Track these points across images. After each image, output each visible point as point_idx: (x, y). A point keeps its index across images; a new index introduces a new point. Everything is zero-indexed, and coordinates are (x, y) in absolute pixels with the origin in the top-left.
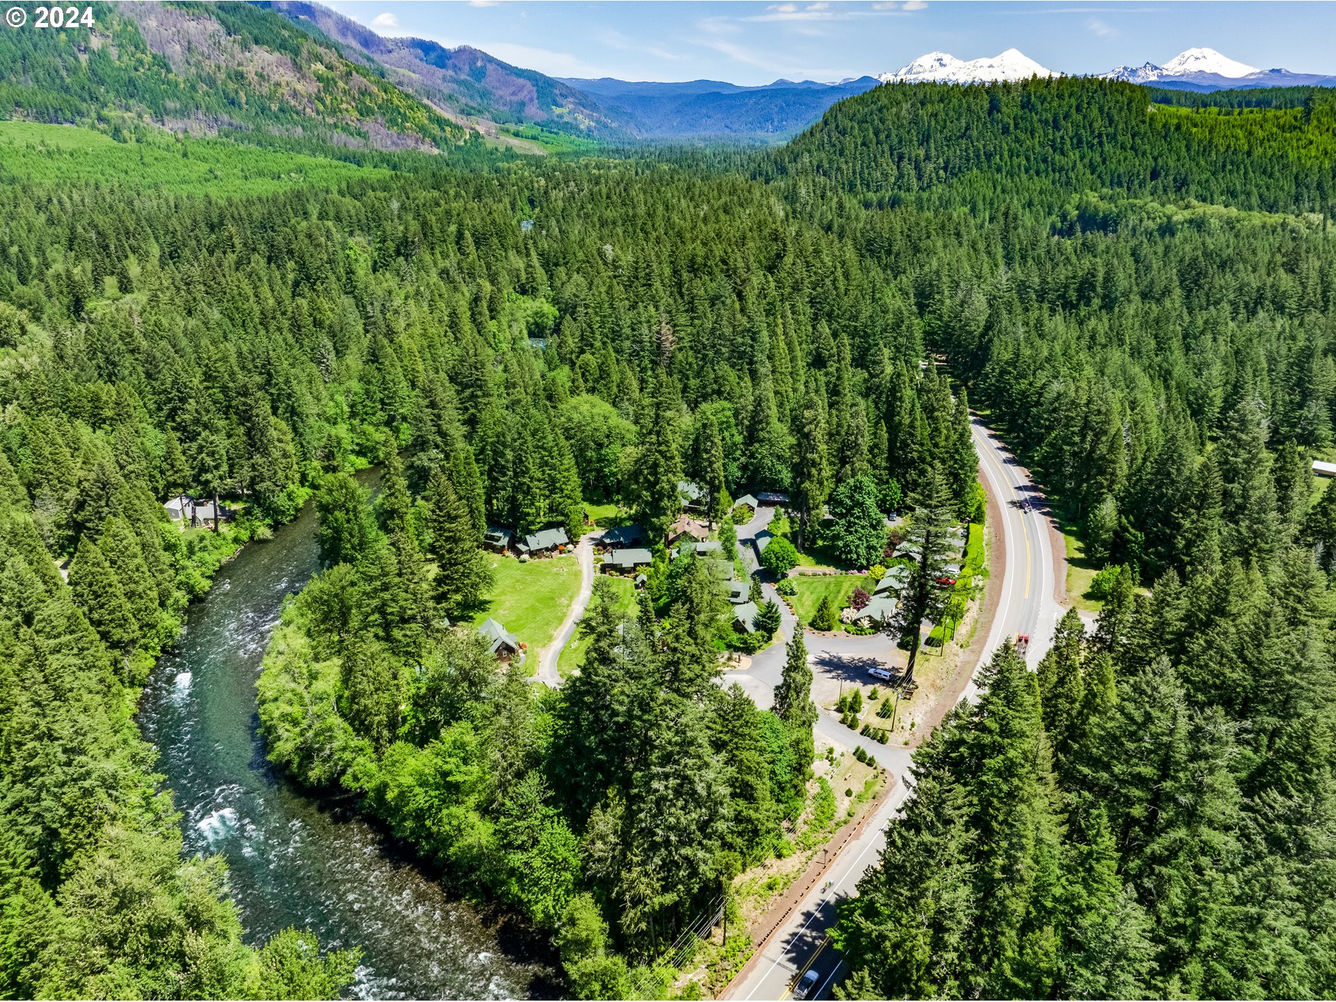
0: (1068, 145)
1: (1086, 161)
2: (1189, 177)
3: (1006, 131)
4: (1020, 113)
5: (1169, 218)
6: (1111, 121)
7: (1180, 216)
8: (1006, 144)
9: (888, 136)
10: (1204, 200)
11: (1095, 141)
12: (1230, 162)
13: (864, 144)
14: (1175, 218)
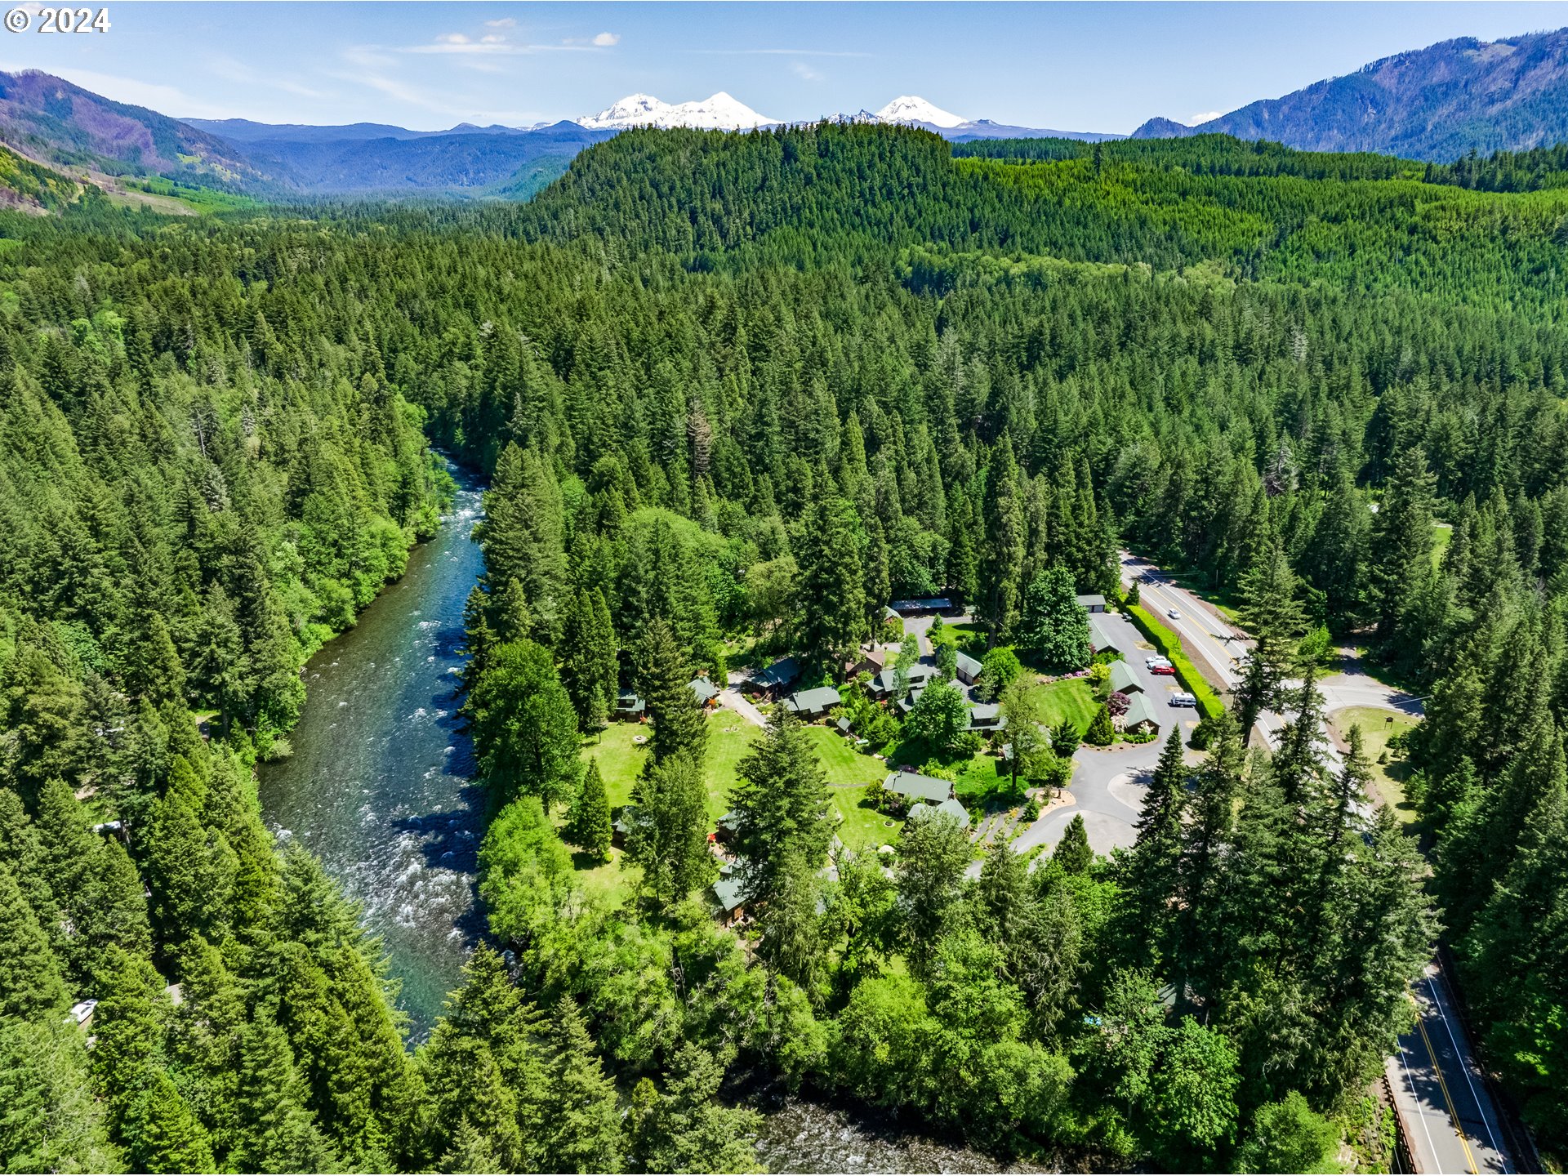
0: (878, 198)
1: (902, 212)
2: (1011, 231)
3: (808, 181)
4: (820, 161)
5: (1006, 272)
6: (918, 171)
7: (1016, 270)
8: (811, 195)
9: (672, 188)
10: (1031, 252)
11: (906, 192)
12: (1044, 212)
13: (642, 198)
14: (1012, 271)
